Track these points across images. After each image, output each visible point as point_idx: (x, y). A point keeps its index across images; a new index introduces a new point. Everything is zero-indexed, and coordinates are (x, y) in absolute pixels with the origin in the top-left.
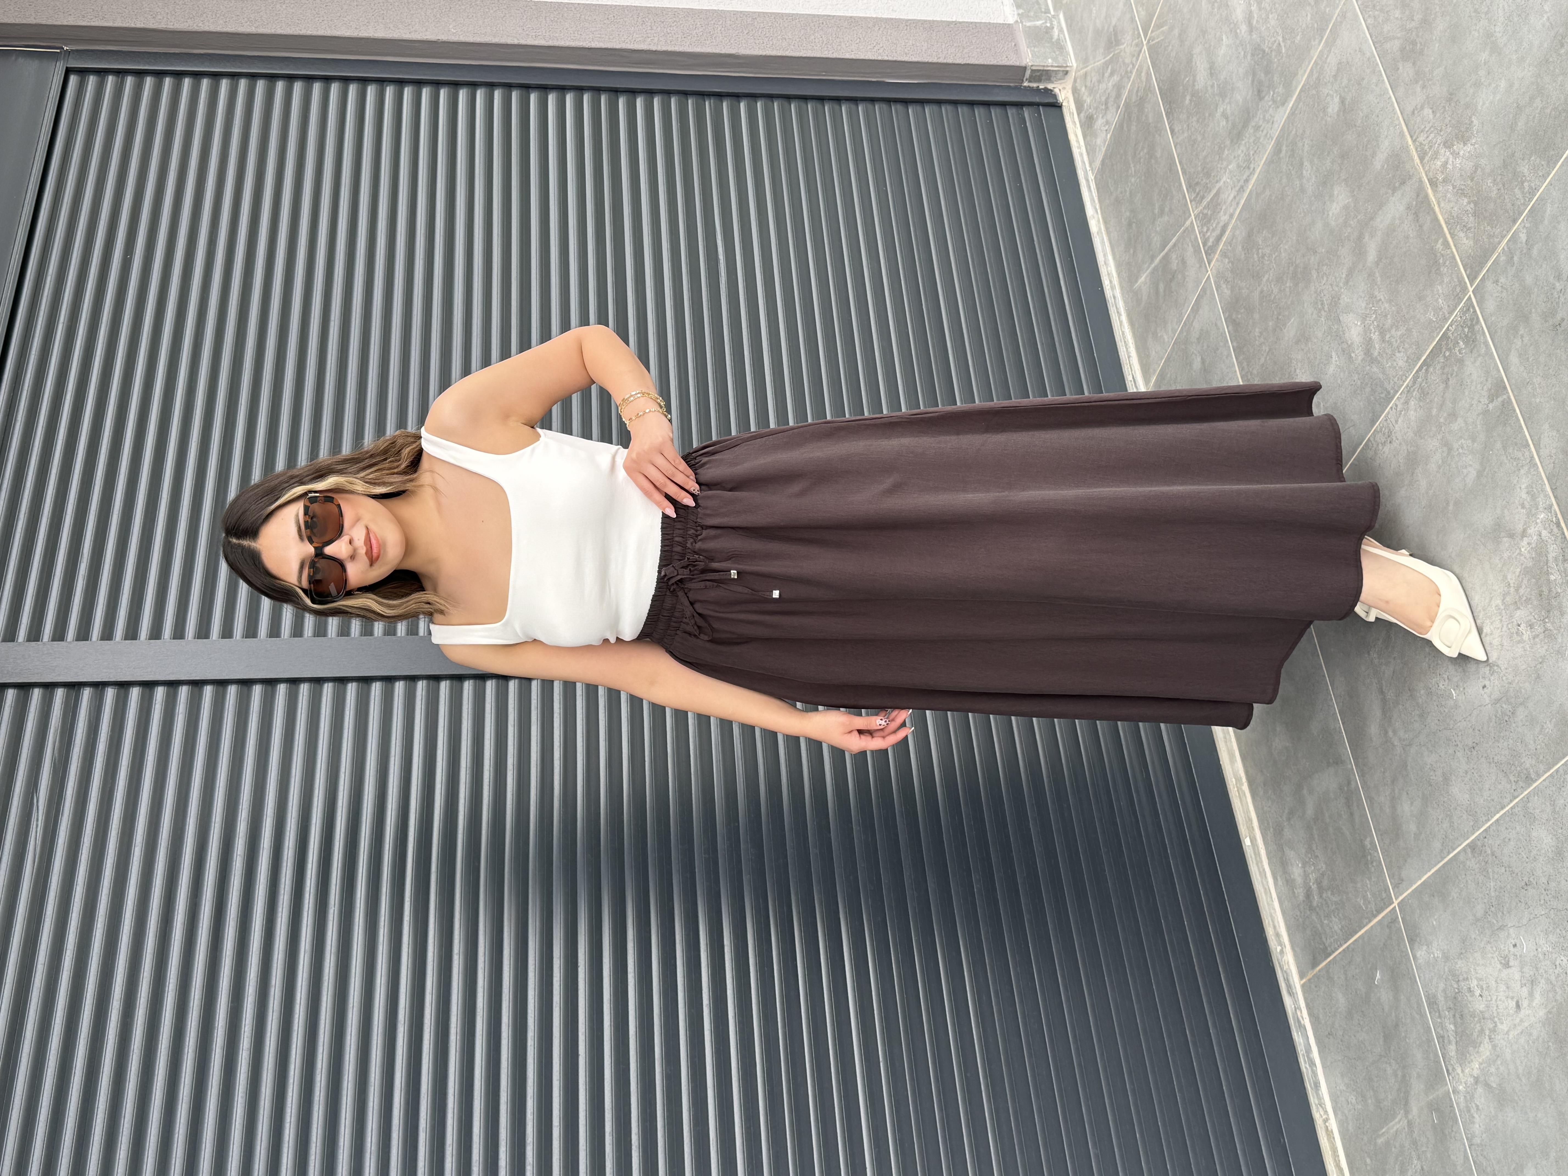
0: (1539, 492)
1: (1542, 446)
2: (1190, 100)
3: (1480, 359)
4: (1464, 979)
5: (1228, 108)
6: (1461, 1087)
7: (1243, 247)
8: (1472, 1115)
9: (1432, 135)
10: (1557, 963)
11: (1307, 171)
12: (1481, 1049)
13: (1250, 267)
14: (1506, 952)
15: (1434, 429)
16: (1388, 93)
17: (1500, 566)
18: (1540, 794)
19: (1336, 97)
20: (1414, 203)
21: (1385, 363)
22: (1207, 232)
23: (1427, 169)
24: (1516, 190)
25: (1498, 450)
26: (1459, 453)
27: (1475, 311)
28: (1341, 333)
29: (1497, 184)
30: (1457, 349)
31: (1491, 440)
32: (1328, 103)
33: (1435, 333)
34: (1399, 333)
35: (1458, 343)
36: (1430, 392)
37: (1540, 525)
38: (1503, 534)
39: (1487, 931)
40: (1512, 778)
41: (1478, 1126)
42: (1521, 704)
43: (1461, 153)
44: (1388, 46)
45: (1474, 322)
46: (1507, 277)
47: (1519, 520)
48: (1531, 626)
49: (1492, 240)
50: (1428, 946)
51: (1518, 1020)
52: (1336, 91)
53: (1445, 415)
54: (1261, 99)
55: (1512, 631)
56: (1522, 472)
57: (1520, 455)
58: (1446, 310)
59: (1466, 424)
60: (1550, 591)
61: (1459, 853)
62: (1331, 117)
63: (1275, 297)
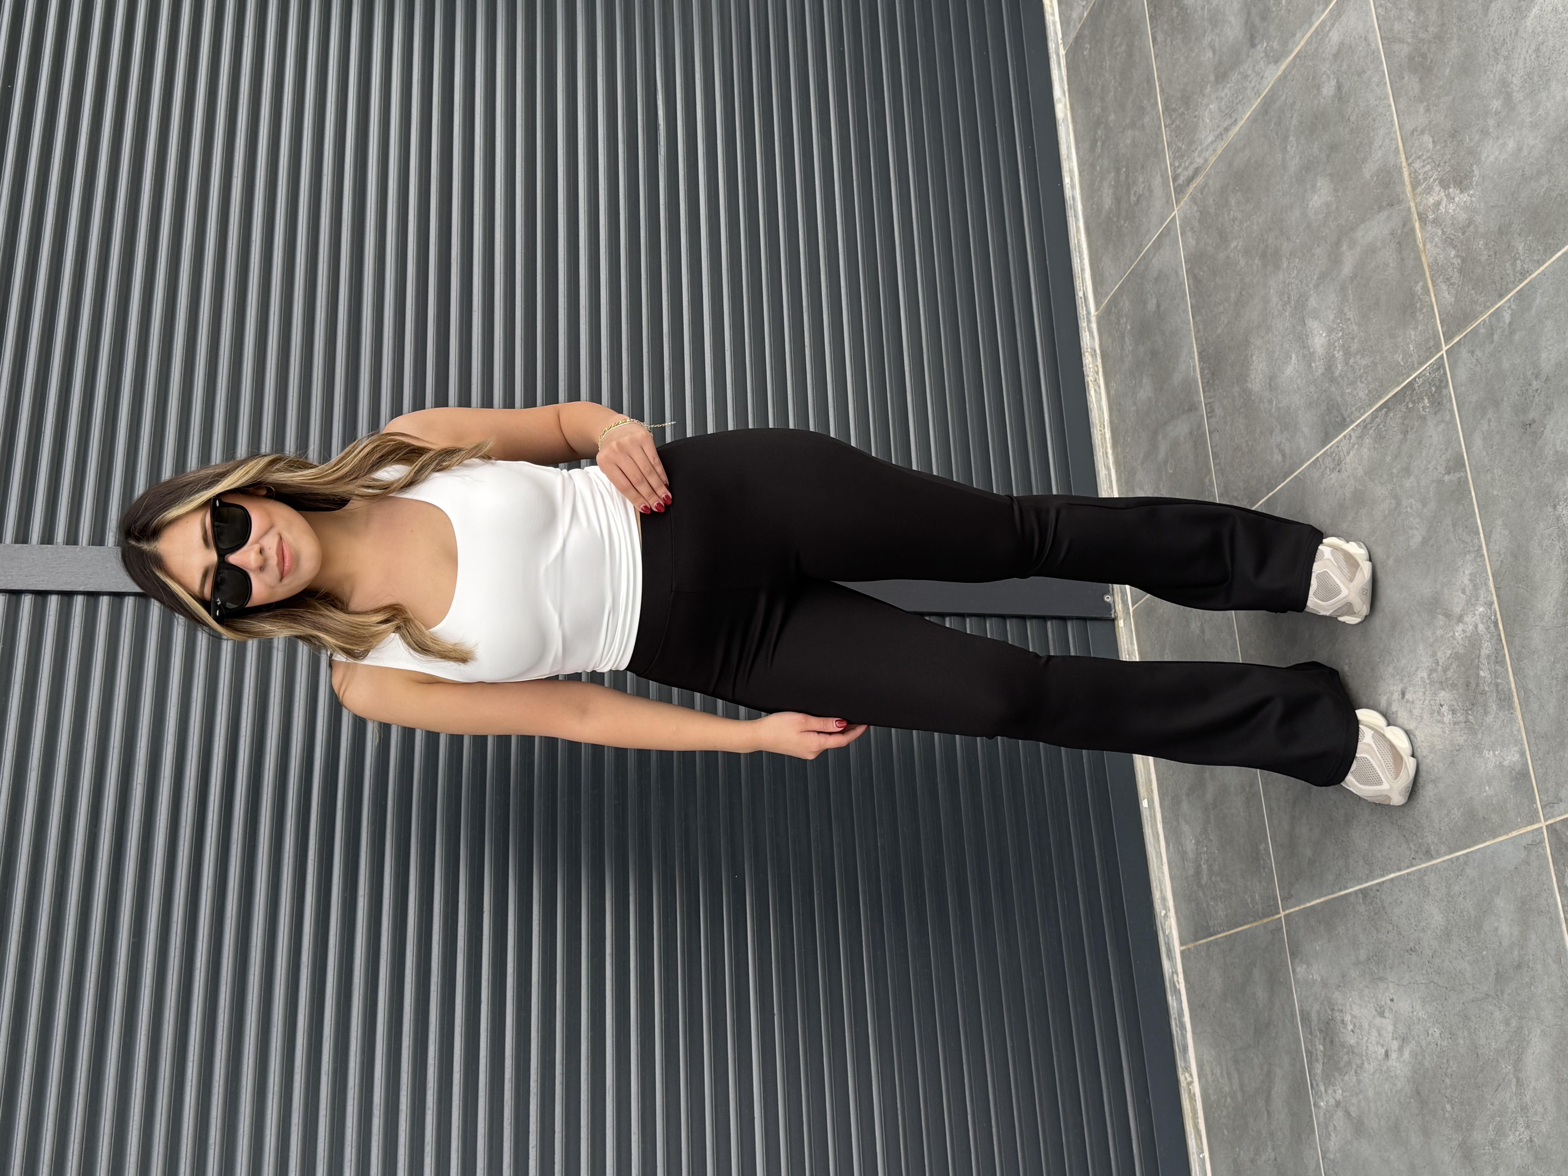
0: (1482, 584)
1: (1492, 540)
2: (1178, 14)
3: (1443, 426)
4: (1339, 1010)
5: (1217, 40)
6: (1322, 1104)
7: (1214, 201)
8: (1329, 1132)
9: (1428, 167)
10: (1430, 1032)
11: (1292, 147)
12: (1346, 1078)
13: (1220, 226)
14: (1383, 1003)
15: (1385, 476)
16: (1388, 99)
17: (1431, 640)
18: (1437, 872)
19: (1334, 79)
20: (1399, 232)
21: (1345, 388)
22: (1178, 167)
23: (1418, 200)
24: (1508, 265)
25: (1447, 525)
26: (1407, 512)
27: (1445, 374)
28: (1304, 337)
29: (1489, 249)
30: (1421, 405)
31: (1442, 512)
32: (1323, 83)
33: (1401, 379)
34: (1364, 362)
35: (1423, 399)
36: (1387, 437)
37: (1478, 617)
38: (1439, 611)
39: (1367, 976)
40: (1412, 846)
41: (1333, 1143)
42: (1432, 781)
43: (1457, 199)
44: (1396, 47)
45: (1443, 385)
46: (1483, 351)
47: (1457, 603)
48: (1454, 712)
49: (1474, 307)
50: (1308, 967)
51: (1384, 1068)
52: (1334, 73)
53: (1399, 466)
54: (1253, 45)
55: (1434, 708)
56: (1468, 557)
57: (1468, 540)
58: (1415, 358)
59: (1419, 485)
60: (1477, 685)
61: (1350, 894)
62: (1324, 98)
63: (1241, 268)
